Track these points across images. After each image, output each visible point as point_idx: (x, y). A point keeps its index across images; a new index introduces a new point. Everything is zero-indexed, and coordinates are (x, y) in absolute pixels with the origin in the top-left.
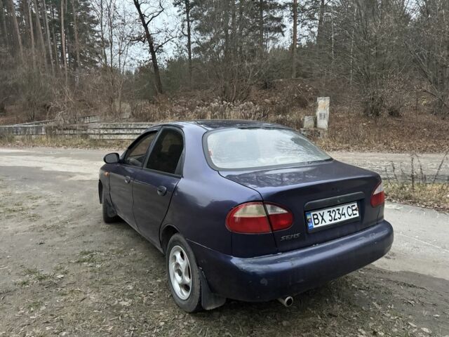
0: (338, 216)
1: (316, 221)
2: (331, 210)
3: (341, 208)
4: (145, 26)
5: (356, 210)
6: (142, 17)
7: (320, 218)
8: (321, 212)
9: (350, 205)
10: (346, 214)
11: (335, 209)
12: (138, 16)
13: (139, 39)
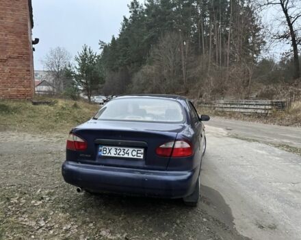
0: (122, 153)
1: (105, 152)
2: (118, 148)
3: (126, 149)
4: (290, 25)
5: (141, 154)
6: (288, 18)
7: (108, 151)
8: (110, 148)
9: (136, 150)
10: (130, 154)
11: (121, 148)
12: (285, 19)
13: (285, 36)
